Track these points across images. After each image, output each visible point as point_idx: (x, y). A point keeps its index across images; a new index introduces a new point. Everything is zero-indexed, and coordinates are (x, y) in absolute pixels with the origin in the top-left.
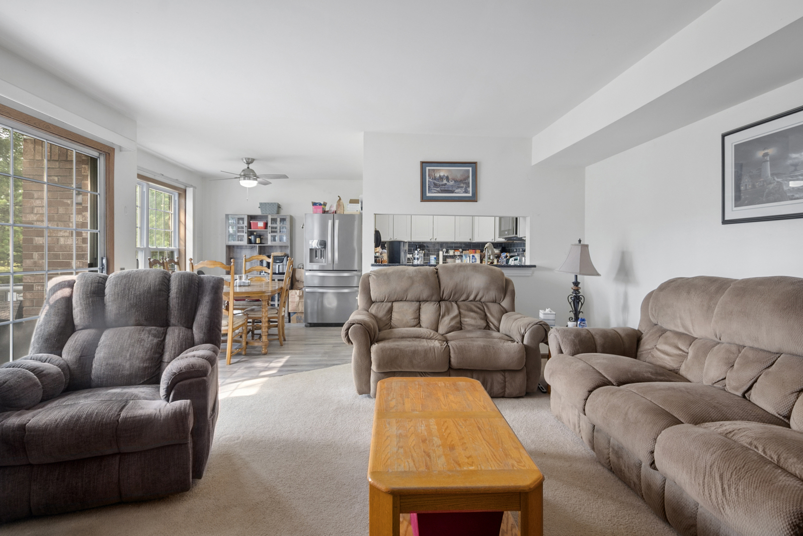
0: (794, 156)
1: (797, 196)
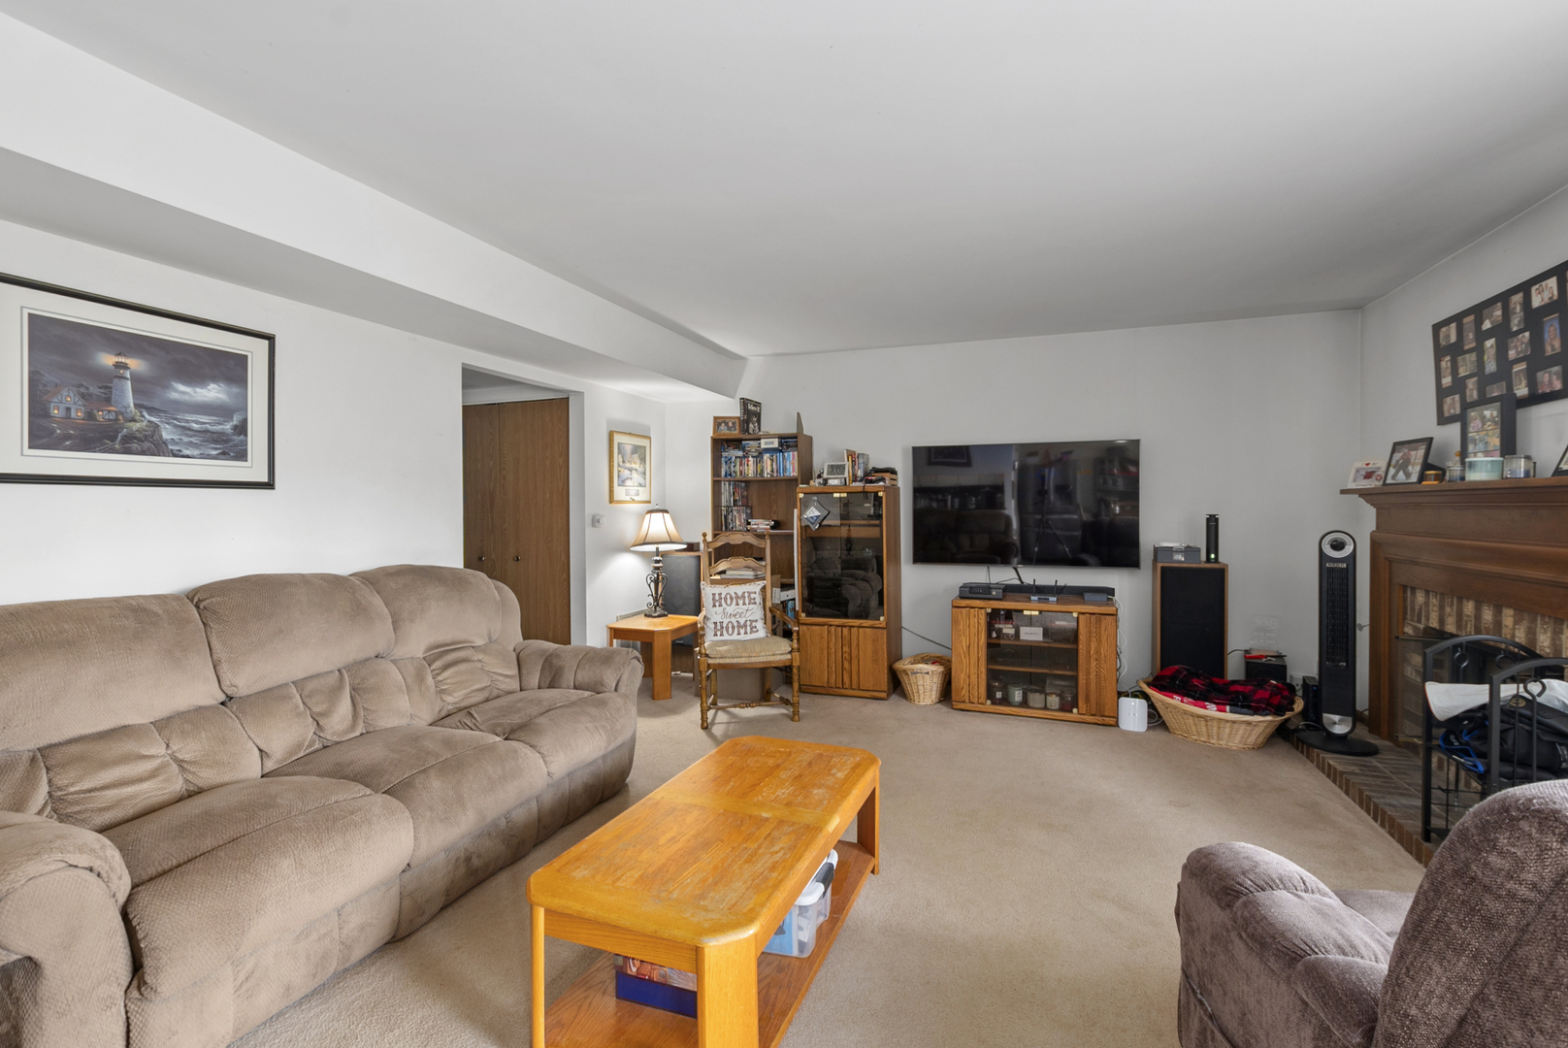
0: (181, 387)
1: (186, 452)
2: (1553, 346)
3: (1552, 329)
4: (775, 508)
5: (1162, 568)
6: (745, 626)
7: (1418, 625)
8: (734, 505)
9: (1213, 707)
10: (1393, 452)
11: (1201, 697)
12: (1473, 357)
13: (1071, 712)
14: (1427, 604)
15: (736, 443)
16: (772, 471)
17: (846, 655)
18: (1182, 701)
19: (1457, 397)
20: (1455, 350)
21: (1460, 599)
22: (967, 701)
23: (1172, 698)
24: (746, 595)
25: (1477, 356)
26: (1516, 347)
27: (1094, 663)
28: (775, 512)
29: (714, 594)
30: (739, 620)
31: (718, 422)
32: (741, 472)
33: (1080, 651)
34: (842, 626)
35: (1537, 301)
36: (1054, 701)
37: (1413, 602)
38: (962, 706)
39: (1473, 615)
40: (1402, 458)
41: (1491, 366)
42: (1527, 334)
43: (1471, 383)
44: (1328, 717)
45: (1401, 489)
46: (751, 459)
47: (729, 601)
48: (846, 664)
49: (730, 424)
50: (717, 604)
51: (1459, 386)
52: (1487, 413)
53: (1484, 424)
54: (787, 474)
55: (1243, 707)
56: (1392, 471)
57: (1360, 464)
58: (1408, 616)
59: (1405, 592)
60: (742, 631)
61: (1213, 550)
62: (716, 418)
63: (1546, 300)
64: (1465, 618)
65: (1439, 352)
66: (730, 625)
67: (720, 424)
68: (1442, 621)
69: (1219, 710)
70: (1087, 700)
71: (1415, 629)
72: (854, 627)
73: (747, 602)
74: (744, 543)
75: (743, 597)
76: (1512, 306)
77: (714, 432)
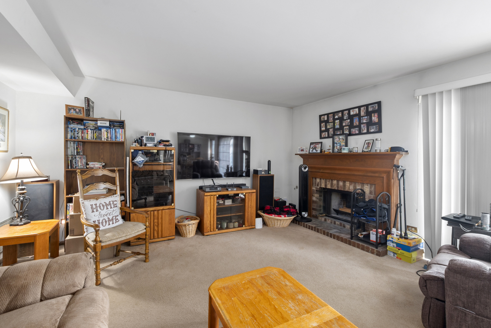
2: (356, 124)
3: (356, 120)
4: (102, 156)
5: (260, 176)
6: (112, 219)
7: (317, 187)
8: (77, 155)
9: (283, 216)
10: (311, 145)
11: (279, 214)
12: (332, 124)
13: (243, 226)
14: (321, 182)
15: (80, 121)
16: (108, 138)
17: (156, 224)
18: (275, 216)
19: (327, 133)
20: (327, 122)
21: (332, 180)
22: (210, 231)
23: (272, 216)
24: (111, 203)
25: (333, 124)
26: (345, 123)
27: (250, 209)
28: (102, 158)
29: (92, 205)
30: (109, 217)
31: (69, 108)
32: (82, 137)
33: (246, 206)
34: (154, 211)
35: (352, 113)
36: (236, 224)
37: (315, 182)
38: (208, 234)
39: (336, 184)
40: (314, 146)
41: (337, 126)
42: (349, 120)
43: (331, 130)
44: (303, 213)
45: (314, 154)
46: (89, 130)
47: (102, 208)
48: (156, 228)
49: (77, 110)
50: (95, 210)
51: (327, 130)
52: (341, 137)
53: (339, 140)
54: (118, 140)
55: (290, 214)
56: (311, 150)
57: (299, 148)
58: (314, 185)
59: (313, 179)
60: (111, 223)
61: (269, 170)
62: (67, 106)
63: (355, 113)
64: (333, 185)
65: (321, 122)
66: (104, 221)
67: (70, 110)
68: (326, 185)
69: (285, 217)
70: (248, 221)
71: (316, 188)
72: (160, 210)
73: (112, 206)
74: (103, 175)
75: (110, 204)
76: (344, 113)
77: (67, 113)
